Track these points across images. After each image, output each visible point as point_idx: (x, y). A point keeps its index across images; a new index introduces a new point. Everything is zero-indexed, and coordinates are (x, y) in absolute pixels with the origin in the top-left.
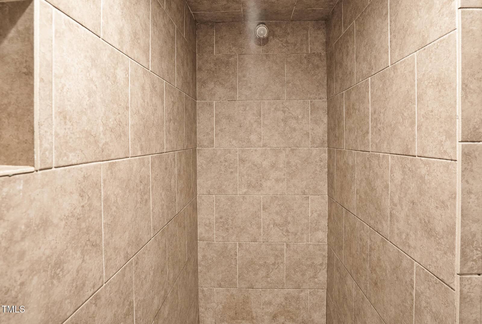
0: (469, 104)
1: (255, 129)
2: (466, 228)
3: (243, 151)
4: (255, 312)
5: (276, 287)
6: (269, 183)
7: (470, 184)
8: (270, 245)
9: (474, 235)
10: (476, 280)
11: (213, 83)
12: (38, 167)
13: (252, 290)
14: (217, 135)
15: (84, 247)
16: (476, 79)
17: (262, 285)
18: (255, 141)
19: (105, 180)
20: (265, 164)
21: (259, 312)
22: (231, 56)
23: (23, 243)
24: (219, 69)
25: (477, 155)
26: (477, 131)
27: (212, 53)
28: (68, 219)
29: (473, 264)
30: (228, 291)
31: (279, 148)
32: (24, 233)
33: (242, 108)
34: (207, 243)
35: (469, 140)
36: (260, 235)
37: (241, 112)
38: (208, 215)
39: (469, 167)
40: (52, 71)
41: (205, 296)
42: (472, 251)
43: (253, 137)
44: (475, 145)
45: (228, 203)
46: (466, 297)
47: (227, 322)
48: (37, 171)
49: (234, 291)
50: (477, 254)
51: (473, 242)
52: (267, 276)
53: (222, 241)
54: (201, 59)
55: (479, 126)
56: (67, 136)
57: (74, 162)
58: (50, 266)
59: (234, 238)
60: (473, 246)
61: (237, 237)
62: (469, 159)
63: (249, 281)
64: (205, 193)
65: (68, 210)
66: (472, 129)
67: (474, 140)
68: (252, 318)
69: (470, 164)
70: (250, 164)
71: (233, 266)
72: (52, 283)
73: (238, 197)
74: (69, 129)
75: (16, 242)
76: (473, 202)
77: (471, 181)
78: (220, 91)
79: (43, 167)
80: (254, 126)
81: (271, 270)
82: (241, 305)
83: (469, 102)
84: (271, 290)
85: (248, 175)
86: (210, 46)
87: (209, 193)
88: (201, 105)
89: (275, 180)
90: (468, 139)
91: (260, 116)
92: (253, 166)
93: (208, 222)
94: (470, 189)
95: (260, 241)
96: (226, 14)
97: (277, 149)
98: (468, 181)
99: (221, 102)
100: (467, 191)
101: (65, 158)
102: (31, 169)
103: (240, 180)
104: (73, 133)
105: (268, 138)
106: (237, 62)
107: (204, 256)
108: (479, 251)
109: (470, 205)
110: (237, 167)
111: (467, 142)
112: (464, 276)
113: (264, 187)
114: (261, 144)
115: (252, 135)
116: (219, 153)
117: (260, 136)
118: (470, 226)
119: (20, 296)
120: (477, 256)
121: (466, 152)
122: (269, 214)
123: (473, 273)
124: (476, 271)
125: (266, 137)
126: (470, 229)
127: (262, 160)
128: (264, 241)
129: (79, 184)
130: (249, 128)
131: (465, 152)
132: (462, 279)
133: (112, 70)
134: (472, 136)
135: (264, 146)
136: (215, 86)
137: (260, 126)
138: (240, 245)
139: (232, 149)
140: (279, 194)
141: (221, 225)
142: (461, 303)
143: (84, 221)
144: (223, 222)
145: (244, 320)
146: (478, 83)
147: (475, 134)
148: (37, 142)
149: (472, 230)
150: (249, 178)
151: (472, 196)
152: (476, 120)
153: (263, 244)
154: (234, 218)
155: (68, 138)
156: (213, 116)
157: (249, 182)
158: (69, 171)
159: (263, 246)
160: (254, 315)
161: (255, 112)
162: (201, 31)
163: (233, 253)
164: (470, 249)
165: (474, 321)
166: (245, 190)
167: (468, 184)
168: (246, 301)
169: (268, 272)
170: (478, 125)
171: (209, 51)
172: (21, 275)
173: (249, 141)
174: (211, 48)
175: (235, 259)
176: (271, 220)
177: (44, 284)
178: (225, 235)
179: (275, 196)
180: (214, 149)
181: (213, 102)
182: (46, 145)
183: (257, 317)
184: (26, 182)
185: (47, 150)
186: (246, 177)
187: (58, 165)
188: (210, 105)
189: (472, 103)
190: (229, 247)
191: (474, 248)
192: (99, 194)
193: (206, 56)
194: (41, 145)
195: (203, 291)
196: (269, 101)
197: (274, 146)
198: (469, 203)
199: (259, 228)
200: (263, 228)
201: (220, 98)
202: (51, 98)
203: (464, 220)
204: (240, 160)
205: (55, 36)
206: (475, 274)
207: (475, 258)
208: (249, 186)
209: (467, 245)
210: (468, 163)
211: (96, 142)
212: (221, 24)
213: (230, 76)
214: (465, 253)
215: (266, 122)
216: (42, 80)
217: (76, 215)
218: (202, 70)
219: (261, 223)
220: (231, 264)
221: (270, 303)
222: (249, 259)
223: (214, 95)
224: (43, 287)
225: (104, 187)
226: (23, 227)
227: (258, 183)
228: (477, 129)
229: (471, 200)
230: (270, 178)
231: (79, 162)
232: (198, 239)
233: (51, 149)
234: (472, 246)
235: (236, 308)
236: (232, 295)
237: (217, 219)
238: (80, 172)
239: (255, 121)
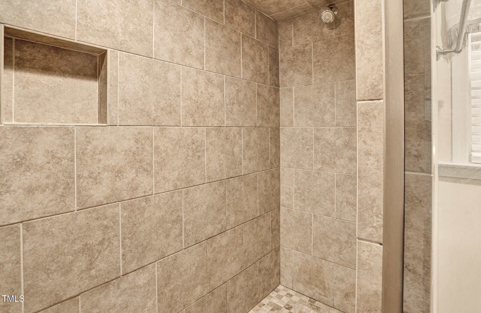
0: (366, 61)
1: (328, 110)
2: (363, 191)
3: (318, 130)
4: (328, 284)
5: (349, 266)
6: (342, 161)
7: (368, 145)
8: (343, 222)
9: (374, 200)
10: (376, 249)
11: (292, 72)
12: (109, 124)
13: (325, 262)
14: (296, 116)
15: (138, 169)
16: (374, 33)
17: (334, 259)
18: (329, 120)
19: (156, 137)
20: (339, 142)
21: (331, 285)
22: (307, 45)
23: (100, 156)
24: (297, 58)
25: (376, 115)
26: (376, 88)
27: (291, 45)
28: (126, 152)
29: (372, 230)
30: (304, 255)
31: (353, 127)
32: (100, 152)
33: (317, 90)
34: (288, 209)
35: (366, 99)
36: (333, 211)
37: (316, 94)
38: (288, 185)
39: (367, 127)
40: (117, 81)
41: (285, 254)
42: (372, 217)
43: (327, 117)
44: (374, 103)
45: (305, 177)
46: (365, 264)
47: (302, 283)
48: (108, 126)
49: (308, 257)
50: (378, 221)
51: (373, 207)
52: (340, 252)
53: (299, 209)
54: (283, 52)
55: (378, 83)
56: (126, 111)
57: (131, 124)
58: (114, 171)
59: (309, 209)
60: (373, 211)
61: (312, 208)
62: (367, 119)
63: (322, 252)
64: (286, 166)
65: (127, 147)
66: (369, 87)
67: (373, 98)
68: (325, 288)
69: (369, 123)
70: (324, 142)
71: (309, 235)
72: (116, 179)
73: (314, 172)
74: (128, 108)
75: (96, 154)
76: (372, 164)
77: (369, 142)
78: (298, 77)
79: (111, 124)
80: (328, 107)
81: (344, 248)
82: (314, 272)
83: (366, 58)
84: (344, 268)
85: (323, 153)
86: (289, 40)
87: (290, 166)
88: (283, 92)
89: (348, 158)
90: (366, 97)
91: (334, 97)
92: (327, 144)
93: (288, 191)
94: (368, 150)
95: (333, 216)
96: (296, 9)
97: (351, 128)
98: (366, 141)
99: (299, 87)
100: (365, 151)
101: (126, 122)
102: (106, 125)
103: (315, 157)
104: (131, 110)
105: (341, 118)
106: (312, 49)
107: (285, 220)
108: (380, 218)
109: (368, 167)
110: (312, 145)
111: (365, 100)
112: (362, 241)
113: (337, 165)
114: (335, 123)
115: (326, 116)
116: (298, 131)
117: (333, 116)
118: (368, 189)
119: (98, 177)
120: (377, 223)
121: (363, 112)
122: (342, 191)
123: (373, 240)
124: (376, 240)
125: (339, 117)
126: (369, 193)
127: (336, 139)
128: (337, 217)
129: (135, 136)
130: (324, 109)
131: (361, 112)
132: (360, 244)
133: (163, 75)
134: (370, 94)
135: (337, 125)
136: (294, 74)
137: (333, 106)
138: (314, 216)
139: (309, 128)
140: (352, 173)
141: (299, 196)
142: (359, 268)
143: (138, 155)
144: (300, 193)
145: (317, 287)
146: (376, 37)
147: (374, 92)
148: (108, 113)
149: (372, 194)
150: (324, 155)
151: (371, 158)
152: (374, 77)
153: (336, 220)
154: (310, 191)
155: (128, 112)
156: (293, 100)
157: (323, 159)
158: (128, 128)
159: (336, 223)
160: (327, 286)
161: (329, 93)
162: (282, 29)
163: (308, 222)
164: (369, 215)
165: (375, 293)
166: (320, 166)
167: (366, 144)
168: (319, 271)
169: (340, 249)
170: (376, 81)
171: (289, 44)
172: (99, 169)
173: (323, 121)
174: (289, 42)
175: (310, 228)
176: (344, 198)
177: (111, 178)
178: (302, 205)
179: (348, 175)
180: (293, 128)
181: (292, 88)
182: (113, 114)
183: (329, 289)
184: (102, 130)
185: (114, 117)
186: (320, 154)
187: (121, 125)
188: (290, 90)
189: (369, 60)
190: (305, 217)
191: (374, 214)
192: (151, 144)
193: (286, 48)
194: (110, 115)
195: (283, 250)
196: (342, 81)
197: (347, 125)
198: (368, 164)
199: (333, 204)
200: (337, 205)
201: (298, 83)
202: (116, 93)
203: (361, 182)
204: (315, 138)
205: (119, 64)
206: (376, 242)
207: (375, 225)
208: (323, 162)
209: (366, 210)
210: (366, 123)
211: (149, 116)
212: (298, 18)
213: (306, 63)
214: (363, 218)
215: (339, 102)
216: (111, 85)
217: (132, 151)
218: (284, 62)
219: (334, 199)
220: (307, 232)
221: (342, 280)
222: (323, 231)
223: (293, 81)
224: (110, 179)
225: (154, 141)
226: (100, 149)
227: (331, 160)
228: (376, 86)
229: (369, 162)
230: (344, 157)
231: (135, 125)
232: (281, 204)
233: (116, 117)
234: (371, 212)
235: (310, 273)
236: (307, 261)
237: (295, 190)
238: (136, 130)
239: (329, 102)
